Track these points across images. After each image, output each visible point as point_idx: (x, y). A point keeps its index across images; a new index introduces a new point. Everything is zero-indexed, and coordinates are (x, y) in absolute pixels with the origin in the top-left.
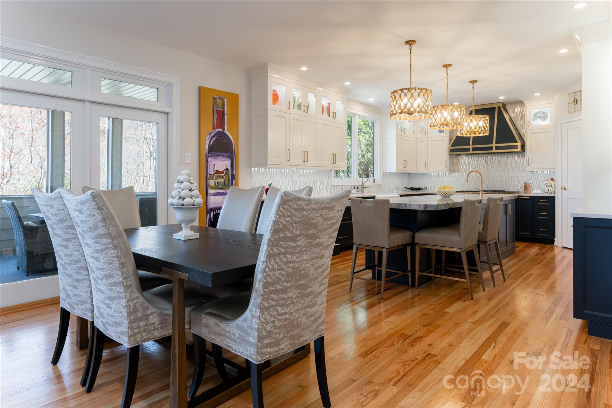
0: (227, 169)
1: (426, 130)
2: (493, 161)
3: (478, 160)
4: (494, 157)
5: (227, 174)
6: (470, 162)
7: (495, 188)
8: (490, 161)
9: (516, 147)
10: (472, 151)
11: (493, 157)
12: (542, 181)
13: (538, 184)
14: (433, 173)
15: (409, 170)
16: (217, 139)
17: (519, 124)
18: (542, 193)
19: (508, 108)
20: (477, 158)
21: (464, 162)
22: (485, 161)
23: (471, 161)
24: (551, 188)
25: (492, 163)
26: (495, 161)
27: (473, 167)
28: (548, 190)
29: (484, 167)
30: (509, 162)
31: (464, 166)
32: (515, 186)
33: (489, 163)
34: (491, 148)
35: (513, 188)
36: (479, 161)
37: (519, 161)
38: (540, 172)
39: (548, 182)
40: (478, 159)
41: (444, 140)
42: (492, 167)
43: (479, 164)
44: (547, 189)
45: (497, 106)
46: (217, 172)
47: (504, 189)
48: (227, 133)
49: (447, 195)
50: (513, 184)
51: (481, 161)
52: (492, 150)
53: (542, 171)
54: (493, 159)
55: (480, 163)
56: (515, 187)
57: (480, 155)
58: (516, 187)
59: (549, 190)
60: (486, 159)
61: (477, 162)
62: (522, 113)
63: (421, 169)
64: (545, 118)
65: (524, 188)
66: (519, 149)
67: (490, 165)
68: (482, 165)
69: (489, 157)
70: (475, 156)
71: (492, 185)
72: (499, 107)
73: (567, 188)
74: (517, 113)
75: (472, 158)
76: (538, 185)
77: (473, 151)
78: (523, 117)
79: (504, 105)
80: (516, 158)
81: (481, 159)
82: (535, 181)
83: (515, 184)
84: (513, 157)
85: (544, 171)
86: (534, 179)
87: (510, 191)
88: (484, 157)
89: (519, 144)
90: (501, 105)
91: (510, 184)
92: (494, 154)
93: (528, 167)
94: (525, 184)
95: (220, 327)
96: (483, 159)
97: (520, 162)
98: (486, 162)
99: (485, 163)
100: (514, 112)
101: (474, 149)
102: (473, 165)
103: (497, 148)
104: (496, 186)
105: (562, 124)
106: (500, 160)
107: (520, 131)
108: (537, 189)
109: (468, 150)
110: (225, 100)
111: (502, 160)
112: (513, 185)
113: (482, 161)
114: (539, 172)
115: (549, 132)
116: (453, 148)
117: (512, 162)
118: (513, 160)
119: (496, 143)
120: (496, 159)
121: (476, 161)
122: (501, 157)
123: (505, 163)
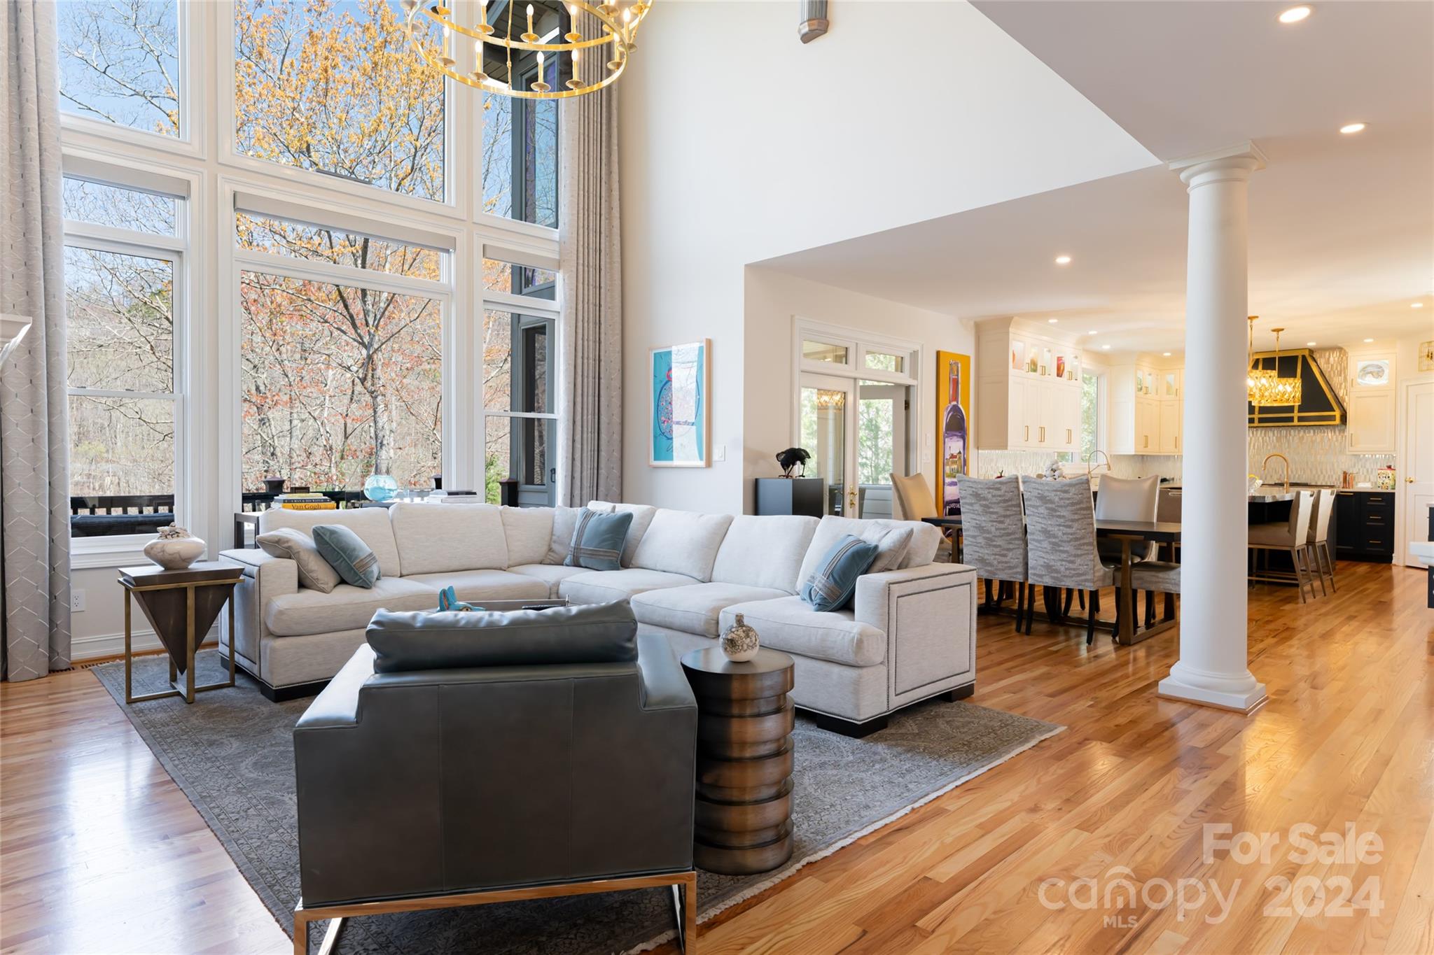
0: (960, 453)
1: (1178, 388)
2: (1291, 437)
3: (1265, 435)
4: (1292, 431)
5: (960, 458)
7: (1294, 478)
8: (1286, 438)
9: (1332, 418)
12: (1372, 469)
13: (1365, 473)
15: (1151, 450)
16: (952, 415)
17: (1335, 381)
18: (1372, 486)
19: (1316, 356)
20: (1263, 431)
22: (1277, 437)
23: (1253, 437)
24: (1387, 480)
25: (1289, 441)
26: (1293, 437)
27: (1256, 447)
28: (1383, 483)
29: (1275, 447)
30: (1319, 440)
32: (1327, 475)
33: (1284, 440)
34: (1291, 419)
35: (1324, 479)
37: (1335, 439)
39: (1383, 471)
42: (1289, 447)
43: (1265, 441)
44: (1381, 481)
45: (1300, 354)
46: (953, 456)
47: (1309, 482)
48: (960, 406)
51: (1269, 437)
53: (1372, 455)
54: (1290, 435)
55: (1268, 440)
56: (1326, 479)
58: (1330, 478)
59: (1385, 482)
60: (1279, 435)
61: (1263, 437)
62: (1341, 365)
63: (1168, 449)
64: (1380, 374)
65: (1342, 479)
66: (1338, 421)
67: (1285, 443)
68: (1271, 443)
69: (1284, 432)
70: (1260, 429)
72: (1304, 357)
73: (1414, 480)
74: (1332, 365)
76: (1366, 475)
77: (1259, 422)
78: (1343, 371)
79: (1311, 351)
80: (1330, 434)
81: (1271, 434)
82: (1361, 470)
83: (1327, 472)
84: (1325, 433)
85: (1375, 455)
86: (1361, 467)
87: (1319, 484)
88: (1276, 432)
89: (1337, 413)
90: (1307, 353)
91: (1319, 473)
92: (1294, 428)
93: (1351, 449)
94: (1345, 474)
95: (1158, 577)
96: (1274, 435)
97: (1337, 440)
98: (1279, 439)
99: (1277, 441)
100: (1328, 362)
101: (1261, 420)
102: (1256, 443)
103: (1300, 419)
104: (1294, 476)
105: (1407, 387)
106: (1303, 437)
107: (1336, 393)
108: (1365, 481)
110: (959, 365)
111: (1305, 436)
112: (1324, 476)
114: (1367, 456)
115: (1386, 397)
117: (1322, 439)
118: (1325, 437)
119: (1299, 412)
122: (1304, 432)
123: (1312, 441)
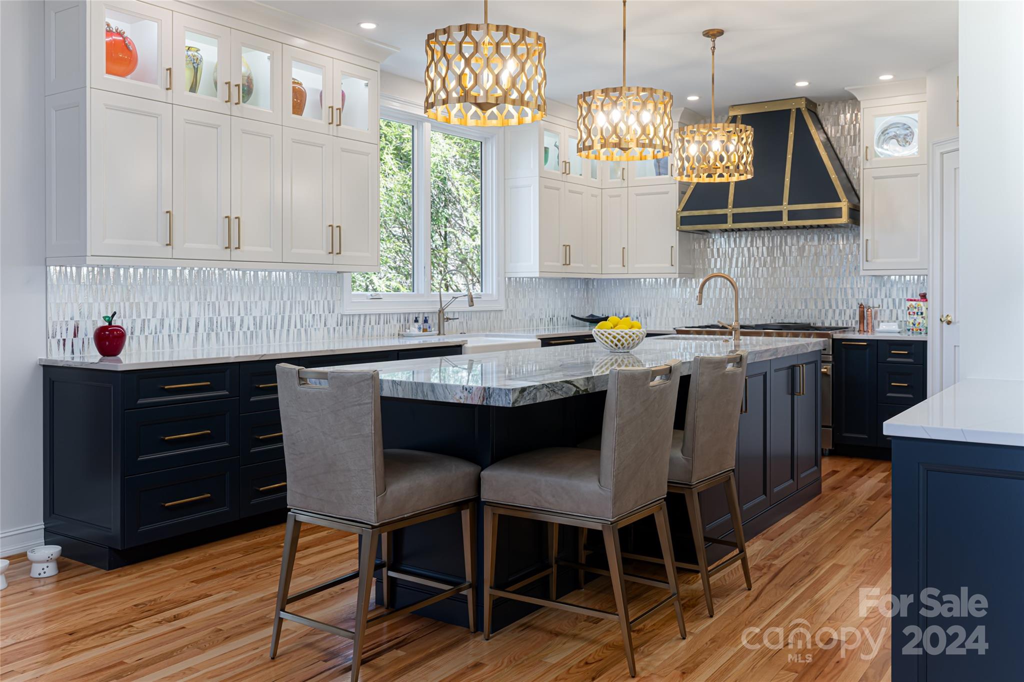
1: (626, 167)
2: (787, 248)
3: (752, 245)
6: (733, 250)
7: (792, 318)
8: (781, 249)
9: (837, 213)
10: (734, 222)
11: (786, 238)
12: (900, 300)
13: (891, 307)
14: (645, 279)
15: (580, 268)
17: (847, 154)
18: (899, 330)
19: (821, 113)
20: (749, 239)
21: (718, 250)
22: (768, 248)
23: (736, 249)
24: (919, 319)
25: (784, 255)
26: (790, 248)
27: (740, 265)
28: (914, 325)
29: (765, 262)
30: (825, 252)
31: (719, 259)
32: (837, 312)
33: (777, 253)
34: (778, 216)
35: (833, 318)
36: (755, 249)
37: (848, 250)
38: (897, 277)
39: (914, 303)
40: (752, 242)
41: (667, 193)
42: (785, 264)
43: (753, 256)
44: (912, 321)
45: (793, 107)
47: (811, 321)
49: (619, 345)
50: (834, 307)
51: (758, 248)
52: (781, 219)
53: (900, 276)
54: (786, 244)
55: (756, 254)
56: (837, 317)
58: (840, 314)
59: (918, 323)
60: (771, 245)
61: (749, 249)
62: (855, 126)
63: (613, 269)
64: (908, 139)
65: (857, 318)
66: (844, 219)
67: (779, 258)
68: (760, 259)
69: (778, 240)
70: (744, 234)
71: (783, 311)
72: (798, 110)
73: (953, 320)
74: (843, 127)
75: (738, 240)
76: (891, 311)
77: (736, 222)
78: (856, 138)
79: (812, 106)
82: (885, 301)
83: (837, 307)
84: (833, 239)
85: (905, 276)
86: (883, 296)
87: (827, 325)
89: (844, 205)
90: (803, 105)
91: (827, 307)
92: (789, 231)
93: (867, 266)
94: (861, 306)
96: (764, 245)
97: (850, 252)
98: (770, 252)
99: (768, 255)
100: (836, 123)
101: (737, 218)
102: (740, 259)
103: (793, 215)
104: (793, 313)
105: (942, 154)
106: (804, 246)
107: (849, 173)
108: (890, 320)
109: (723, 219)
111: (807, 247)
112: (834, 311)
113: (760, 250)
114: (893, 278)
115: (916, 175)
116: (686, 214)
117: (831, 251)
118: (834, 247)
119: (789, 203)
120: (792, 245)
121: (745, 249)
122: (806, 239)
123: (816, 254)
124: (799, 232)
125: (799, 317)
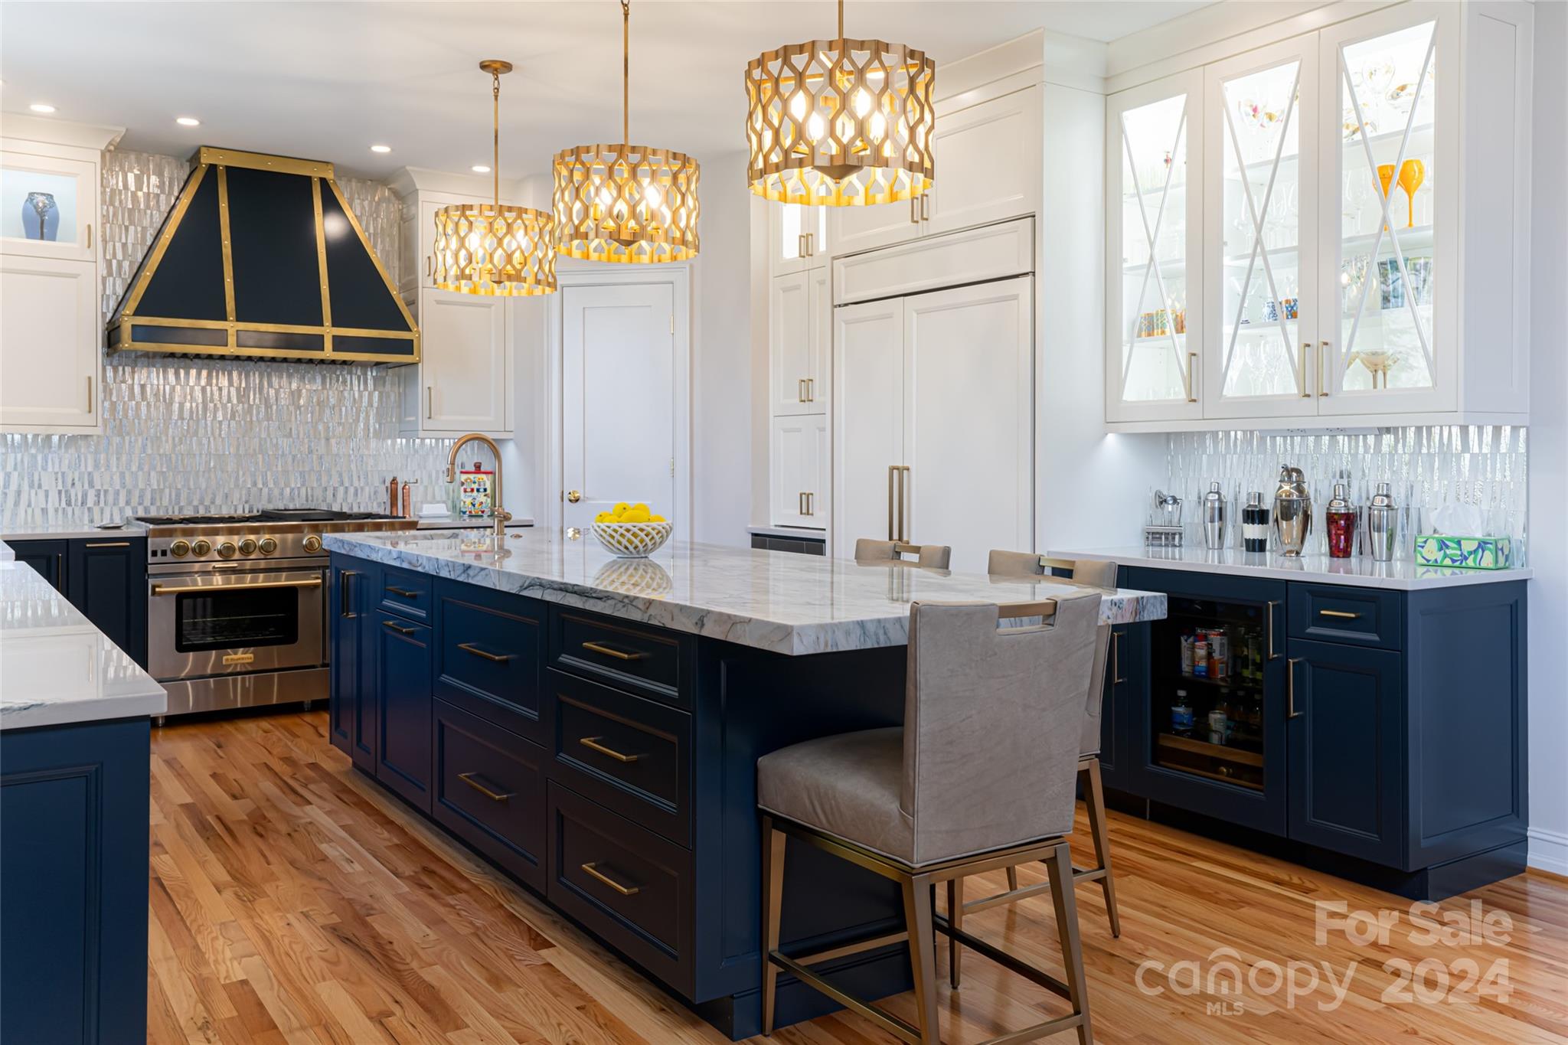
2: (272, 392)
3: (209, 383)
4: (275, 381)
6: (173, 389)
8: (261, 393)
18: (449, 513)
20: (204, 373)
21: (143, 387)
22: (238, 390)
23: (178, 388)
24: (481, 498)
26: (277, 392)
27: (186, 415)
28: (474, 505)
29: (234, 412)
30: (332, 401)
32: (352, 490)
35: (345, 499)
36: (215, 388)
37: (365, 399)
38: (433, 441)
39: (472, 476)
40: (209, 376)
42: (268, 418)
43: (212, 401)
44: (469, 501)
45: (315, 173)
49: (641, 546)
50: (347, 484)
51: (220, 389)
53: (437, 440)
54: (270, 385)
55: (216, 396)
57: (219, 364)
58: (356, 494)
59: (477, 503)
60: (243, 385)
61: (204, 390)
67: (258, 407)
68: (224, 407)
69: (255, 379)
70: (194, 364)
71: (265, 491)
73: (580, 497)
75: (182, 372)
76: (426, 487)
82: (420, 474)
84: (344, 382)
85: (443, 439)
88: (235, 374)
92: (275, 365)
93: (428, 424)
94: (393, 483)
96: (231, 384)
97: (370, 404)
98: (243, 396)
99: (239, 401)
103: (340, 343)
104: (282, 494)
106: (299, 391)
108: (433, 501)
111: (304, 391)
113: (225, 392)
114: (428, 441)
118: (346, 394)
120: (280, 387)
121: (197, 389)
123: (319, 403)
124: (292, 368)
125: (292, 499)
